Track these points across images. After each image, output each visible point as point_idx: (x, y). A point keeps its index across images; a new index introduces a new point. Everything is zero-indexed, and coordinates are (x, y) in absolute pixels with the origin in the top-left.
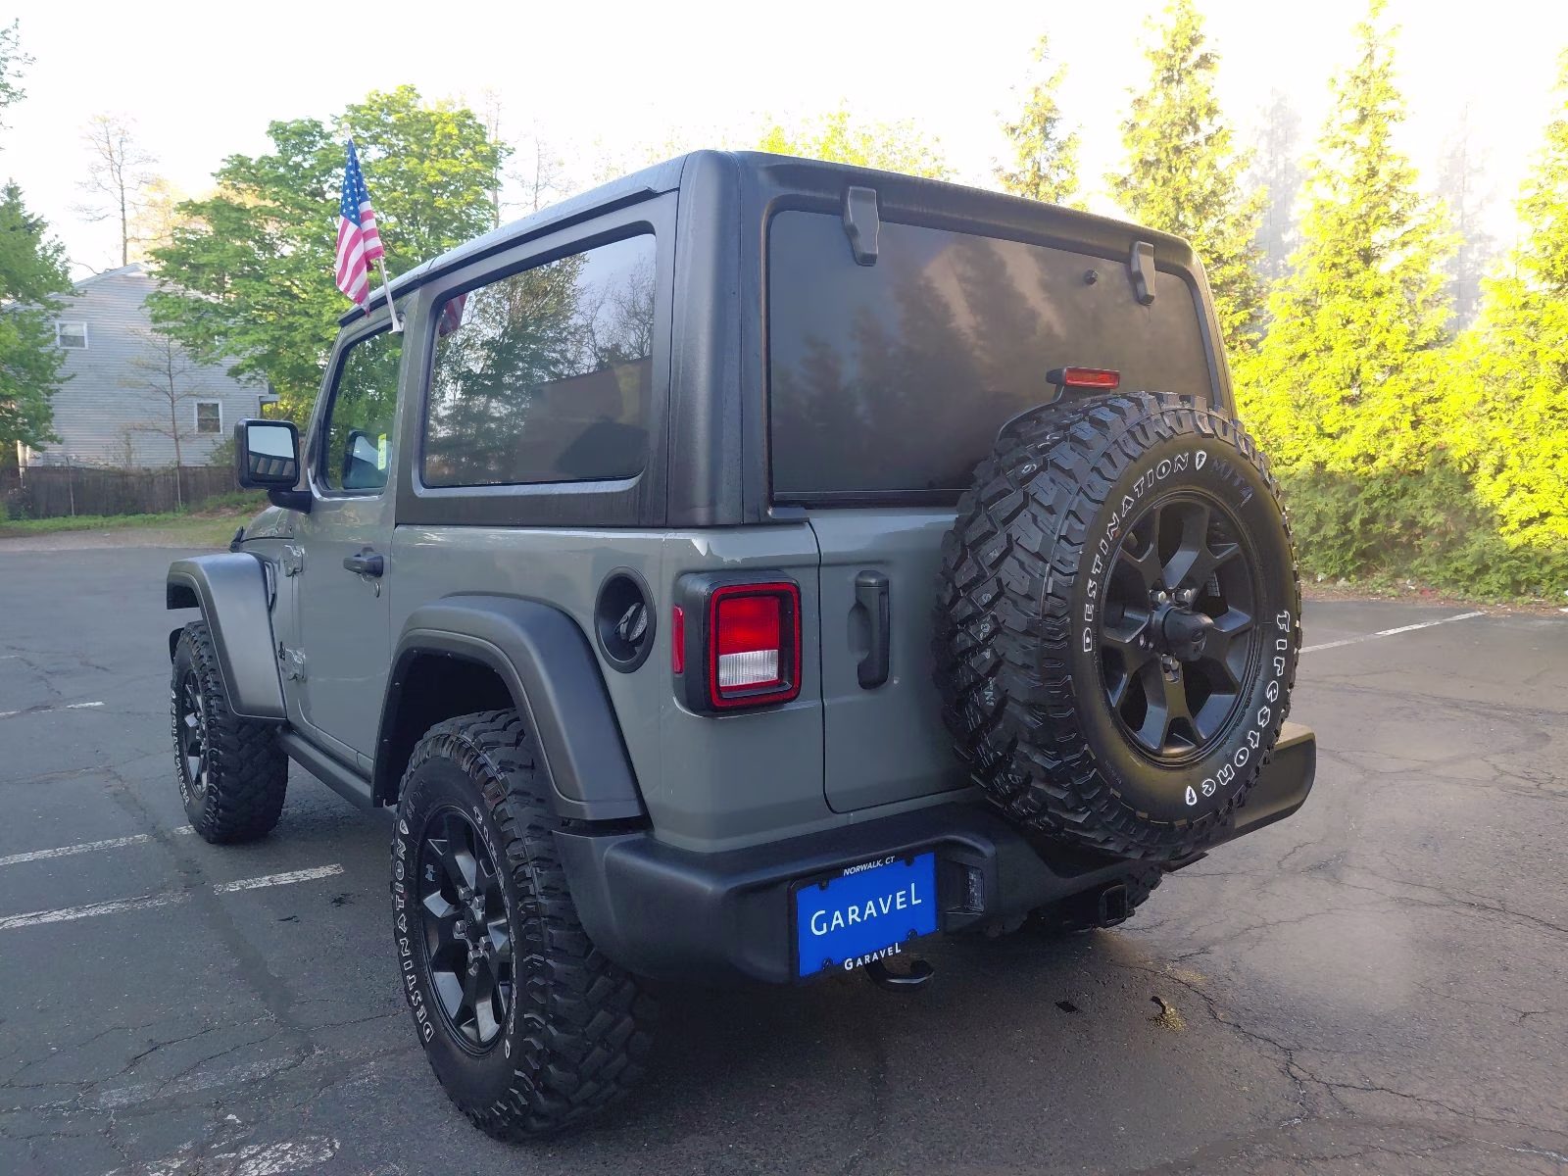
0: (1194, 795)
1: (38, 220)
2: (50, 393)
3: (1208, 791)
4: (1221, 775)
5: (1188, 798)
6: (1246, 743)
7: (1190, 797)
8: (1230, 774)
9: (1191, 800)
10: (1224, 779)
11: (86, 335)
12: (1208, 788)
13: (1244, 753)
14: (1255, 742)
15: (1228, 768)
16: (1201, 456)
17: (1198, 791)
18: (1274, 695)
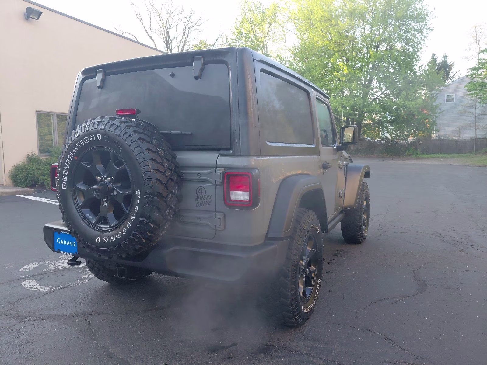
0: (99, 240)
1: (452, 63)
2: (436, 117)
3: (104, 241)
4: (111, 238)
5: (97, 240)
6: (122, 232)
7: (98, 240)
8: (114, 239)
9: (98, 241)
10: (111, 240)
11: (454, 98)
12: (105, 240)
13: (120, 234)
14: (124, 232)
15: (114, 237)
16: (99, 136)
17: (101, 240)
18: (133, 219)
